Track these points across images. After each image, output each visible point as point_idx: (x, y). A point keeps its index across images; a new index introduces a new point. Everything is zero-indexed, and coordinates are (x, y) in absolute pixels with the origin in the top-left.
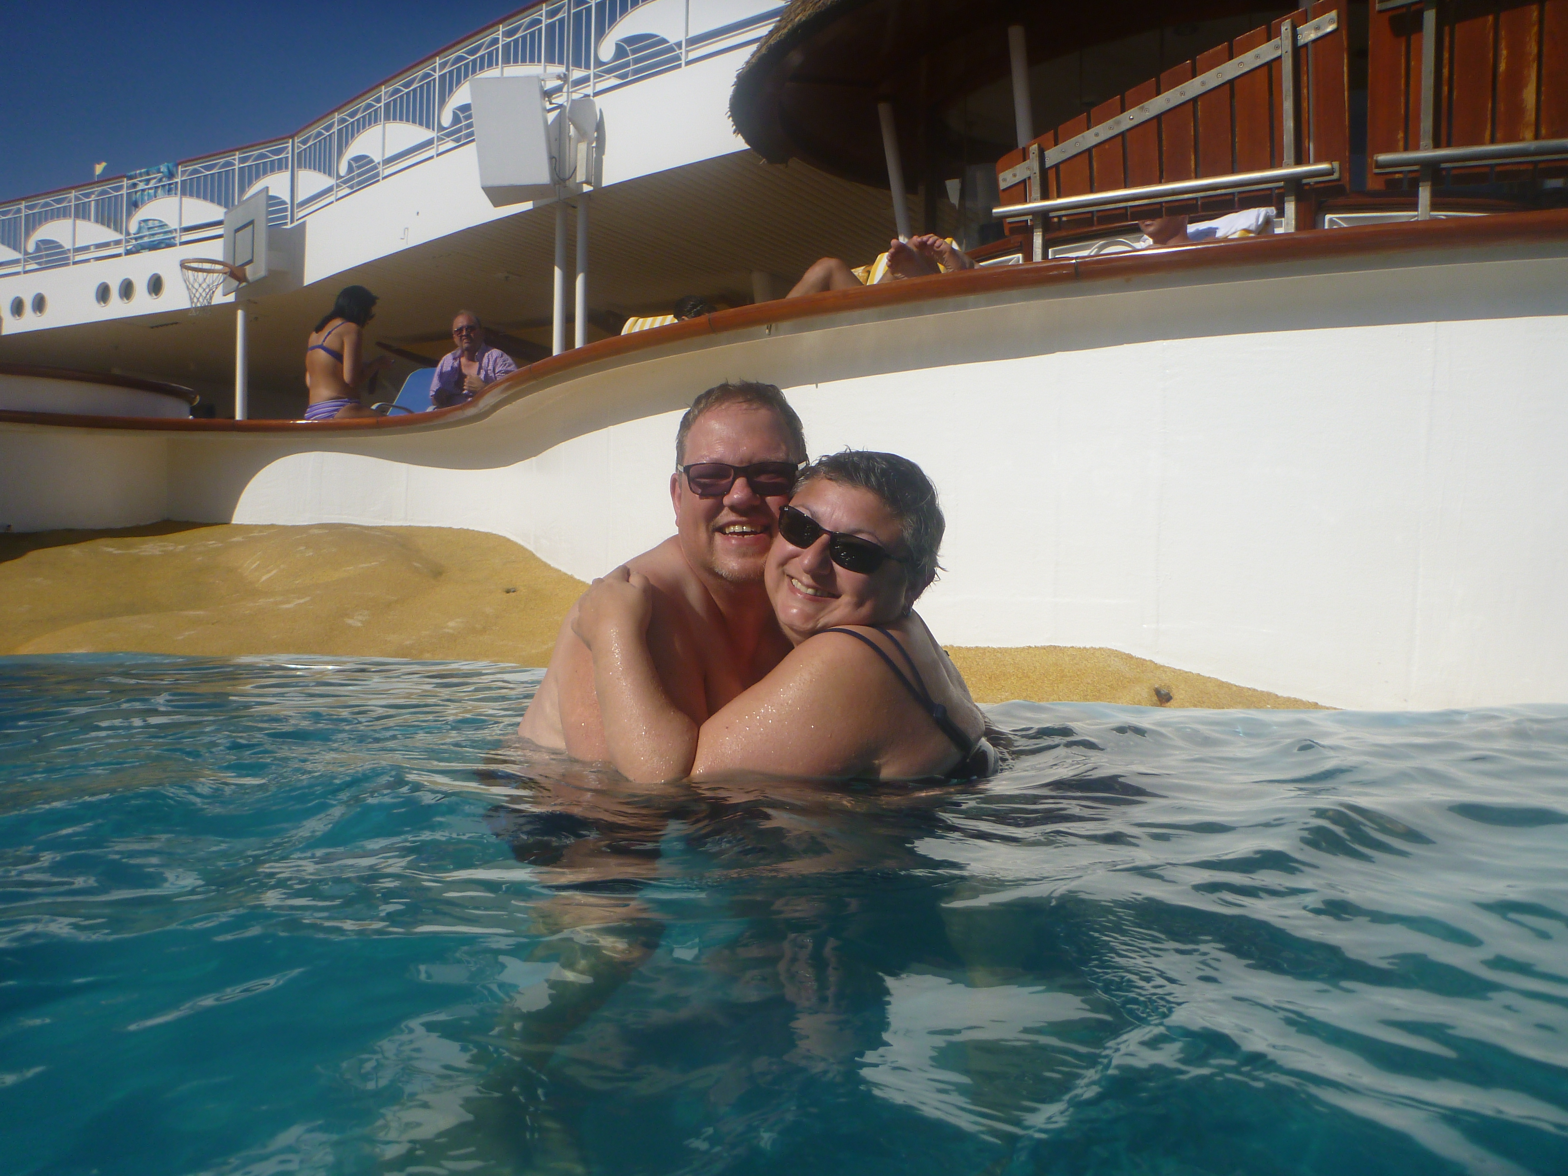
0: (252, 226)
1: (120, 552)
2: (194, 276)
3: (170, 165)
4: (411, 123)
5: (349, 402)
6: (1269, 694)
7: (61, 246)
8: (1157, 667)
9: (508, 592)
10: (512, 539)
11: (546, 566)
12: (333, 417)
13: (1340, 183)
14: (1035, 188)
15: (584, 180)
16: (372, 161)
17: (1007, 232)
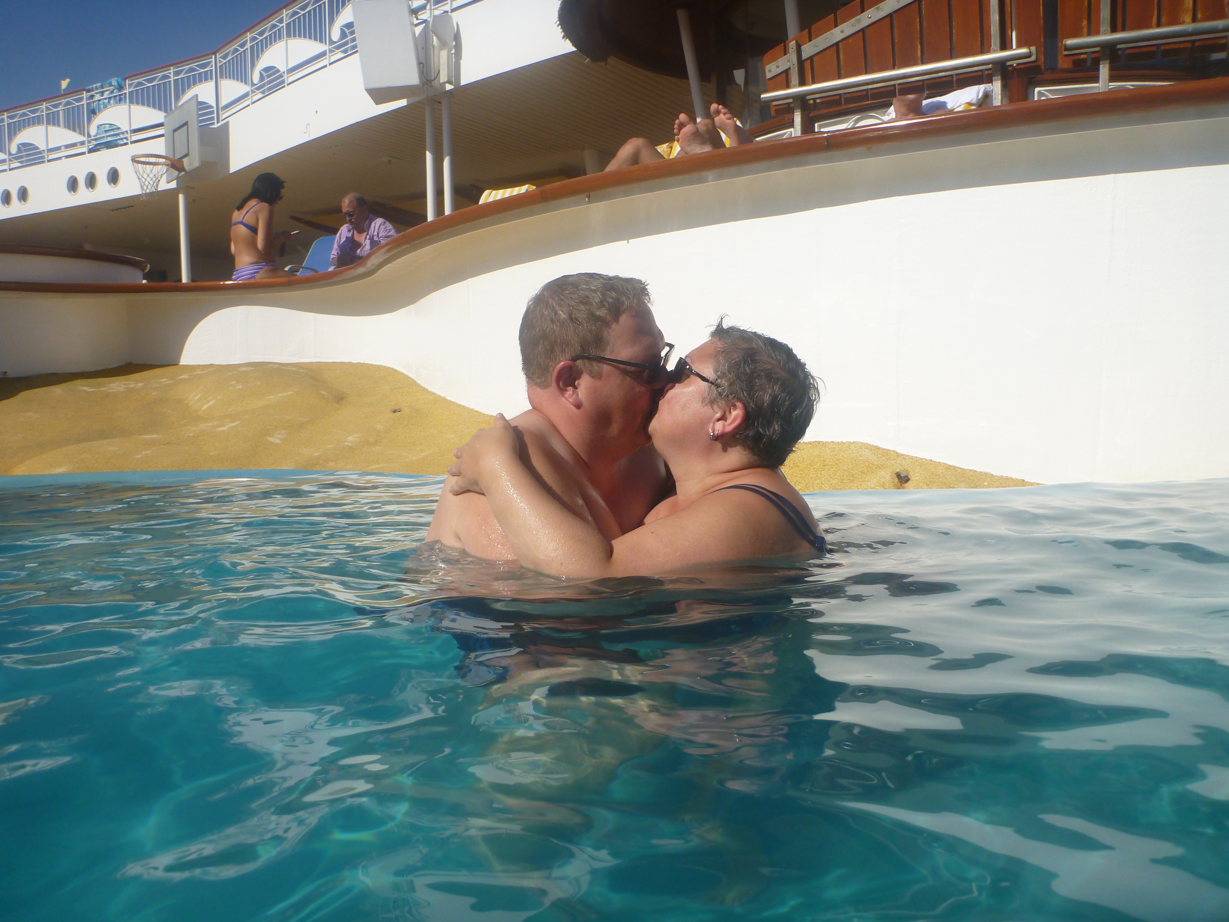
0: (186, 126)
1: (92, 390)
2: (143, 169)
3: (119, 80)
4: (308, 39)
5: (265, 266)
6: (986, 474)
7: (37, 148)
8: (899, 455)
9: (395, 412)
10: (398, 370)
11: (425, 390)
12: (255, 278)
13: (1037, 64)
14: (794, 77)
15: (446, 80)
16: (278, 71)
17: (773, 113)
